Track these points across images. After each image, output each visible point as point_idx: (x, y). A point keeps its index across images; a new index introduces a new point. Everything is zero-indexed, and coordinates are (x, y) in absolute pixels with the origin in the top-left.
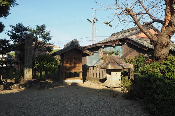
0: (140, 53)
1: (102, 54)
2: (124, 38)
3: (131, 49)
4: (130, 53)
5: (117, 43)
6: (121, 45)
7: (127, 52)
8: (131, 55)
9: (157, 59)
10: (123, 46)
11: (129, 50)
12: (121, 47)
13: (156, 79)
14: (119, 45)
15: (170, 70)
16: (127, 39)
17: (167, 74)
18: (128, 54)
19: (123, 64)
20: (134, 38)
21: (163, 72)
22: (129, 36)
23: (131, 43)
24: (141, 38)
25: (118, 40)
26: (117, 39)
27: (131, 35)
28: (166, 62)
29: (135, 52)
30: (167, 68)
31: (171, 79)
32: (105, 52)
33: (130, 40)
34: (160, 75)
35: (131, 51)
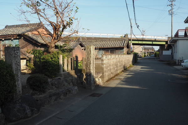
0: (34, 47)
1: (2, 47)
2: (21, 34)
3: (27, 43)
4: (26, 46)
5: (15, 37)
6: (18, 39)
7: (24, 45)
8: (27, 48)
9: (49, 53)
10: (20, 40)
11: (25, 44)
12: (18, 40)
13: (49, 61)
14: (16, 39)
15: (54, 58)
16: (24, 35)
17: (53, 59)
18: (25, 47)
19: (28, 55)
20: (30, 34)
21: (52, 58)
22: (26, 32)
23: (28, 38)
24: (35, 34)
25: (16, 35)
26: (15, 33)
27: (27, 31)
28: (53, 54)
29: (31, 45)
30: (53, 57)
31: (54, 61)
32: (5, 44)
33: (26, 35)
34: (51, 60)
35: (27, 45)
